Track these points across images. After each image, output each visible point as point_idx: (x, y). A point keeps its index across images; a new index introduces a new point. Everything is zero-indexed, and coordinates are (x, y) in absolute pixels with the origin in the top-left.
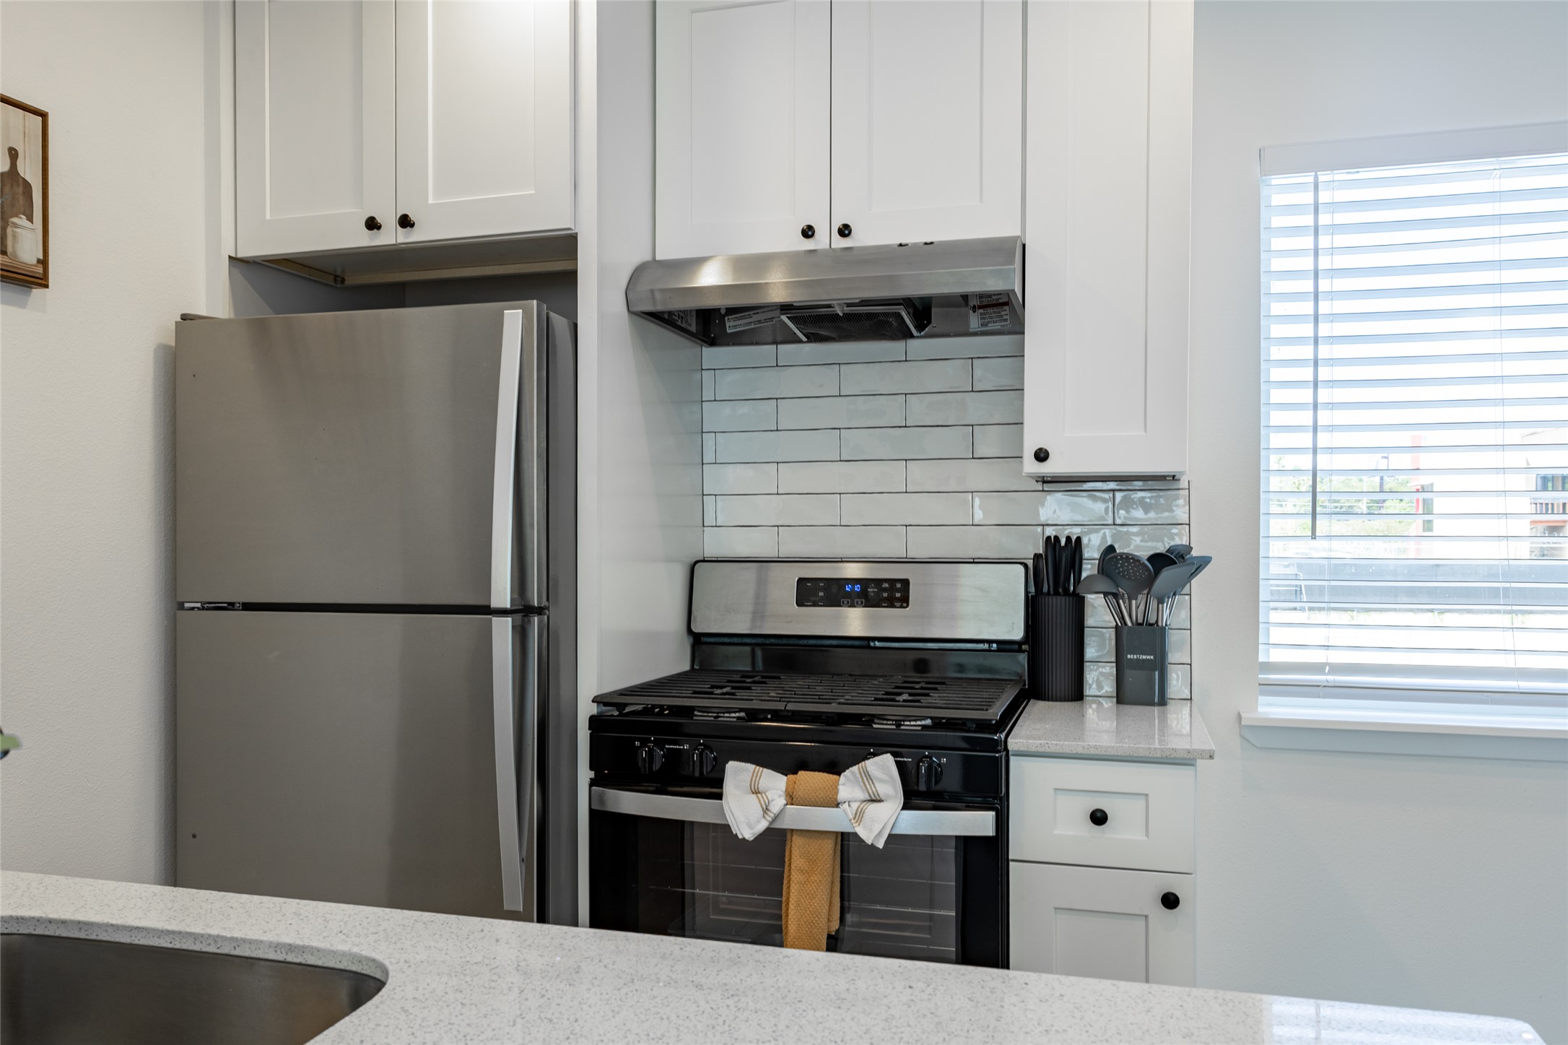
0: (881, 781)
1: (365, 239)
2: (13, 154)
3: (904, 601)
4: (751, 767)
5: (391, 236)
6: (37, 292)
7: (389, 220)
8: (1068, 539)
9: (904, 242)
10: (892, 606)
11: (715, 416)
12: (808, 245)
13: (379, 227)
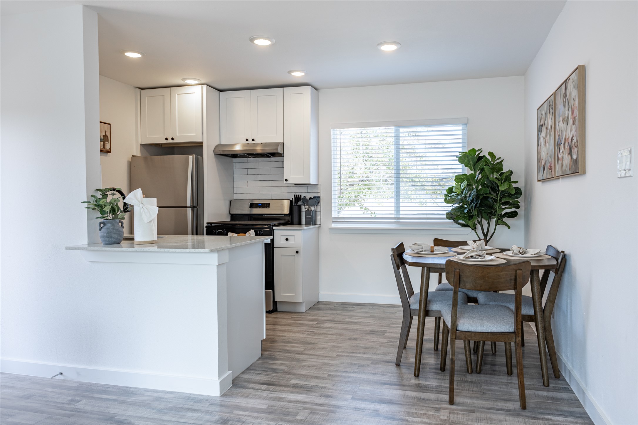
0: (252, 234)
1: (165, 142)
2: (106, 132)
3: (269, 207)
4: (232, 233)
5: (170, 141)
6: (109, 154)
7: (170, 139)
8: (298, 195)
9: (262, 142)
10: (267, 208)
11: (236, 172)
12: (247, 142)
13: (168, 139)
